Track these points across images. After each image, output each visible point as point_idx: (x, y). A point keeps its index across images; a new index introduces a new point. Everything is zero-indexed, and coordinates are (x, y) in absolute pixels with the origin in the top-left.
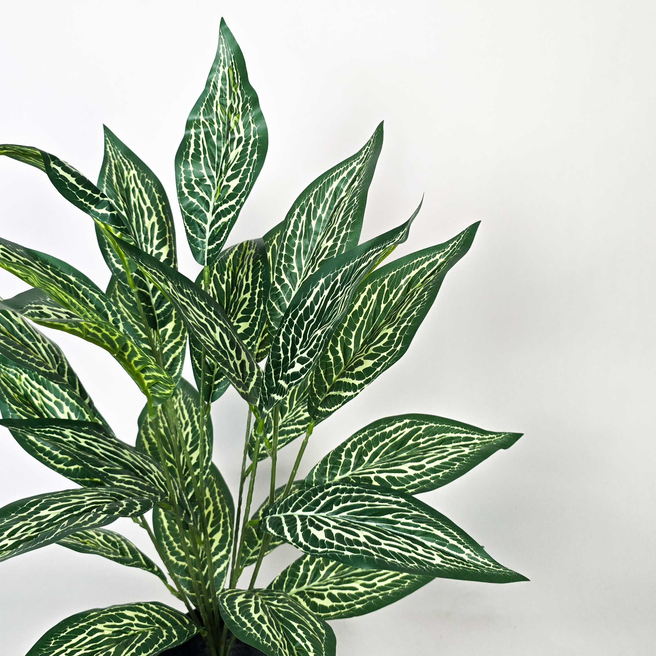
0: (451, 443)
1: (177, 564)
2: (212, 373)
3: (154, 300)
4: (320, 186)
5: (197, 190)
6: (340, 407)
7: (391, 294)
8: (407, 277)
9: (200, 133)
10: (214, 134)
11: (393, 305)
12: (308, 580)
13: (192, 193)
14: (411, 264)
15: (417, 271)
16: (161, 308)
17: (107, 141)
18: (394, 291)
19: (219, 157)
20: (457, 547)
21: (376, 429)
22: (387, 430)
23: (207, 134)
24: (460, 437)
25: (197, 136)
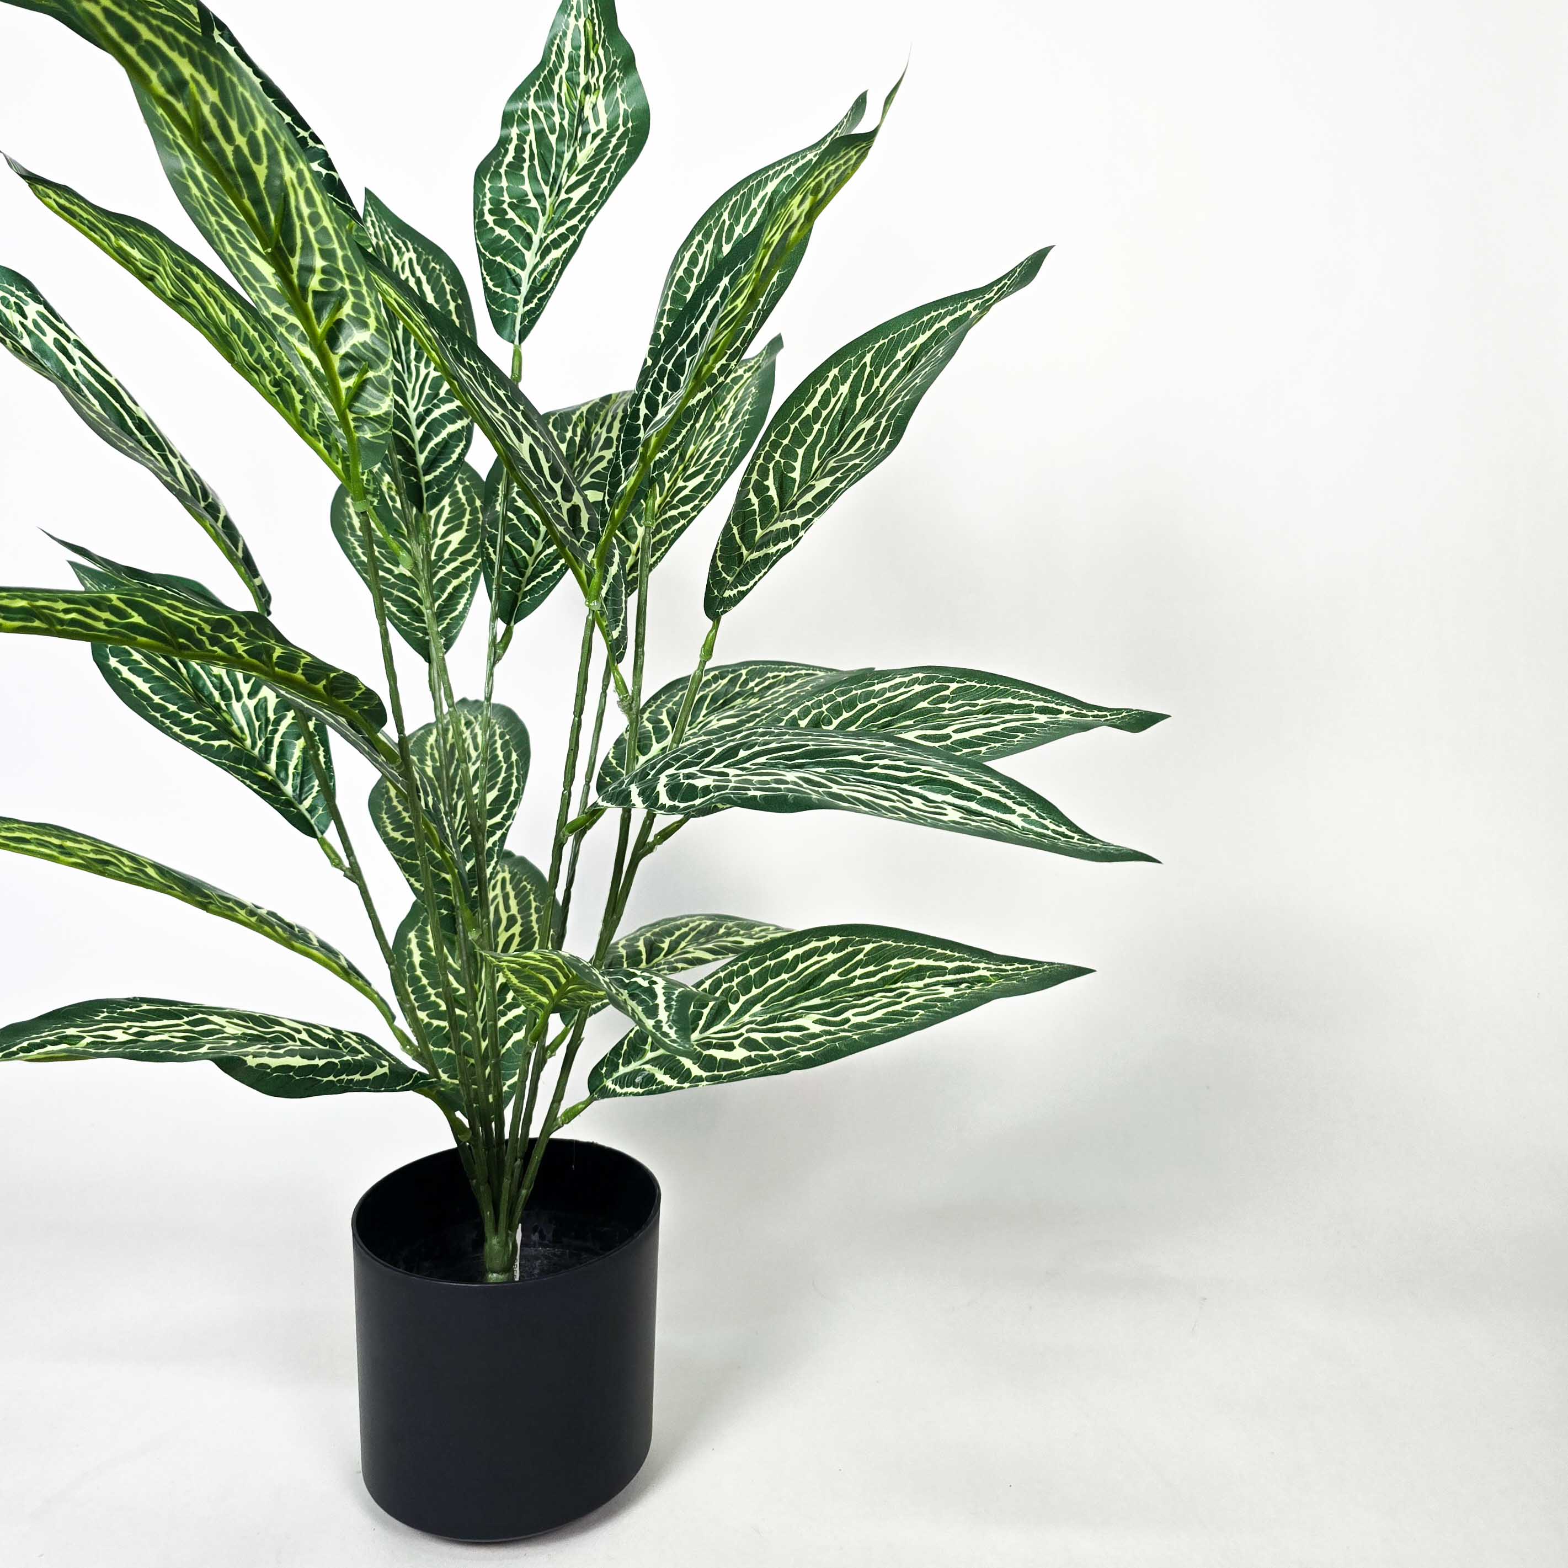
0: (1011, 713)
1: (429, 1025)
2: (522, 575)
3: (421, 459)
5: (511, 214)
6: (765, 574)
7: (876, 377)
8: (910, 346)
9: (527, 133)
10: (552, 132)
11: (879, 396)
12: (701, 1023)
13: (502, 222)
14: (917, 324)
15: (928, 334)
16: (434, 471)
17: (369, 212)
18: (884, 370)
19: (558, 166)
20: (998, 802)
21: (853, 686)
23: (540, 134)
24: (1032, 706)
25: (521, 138)
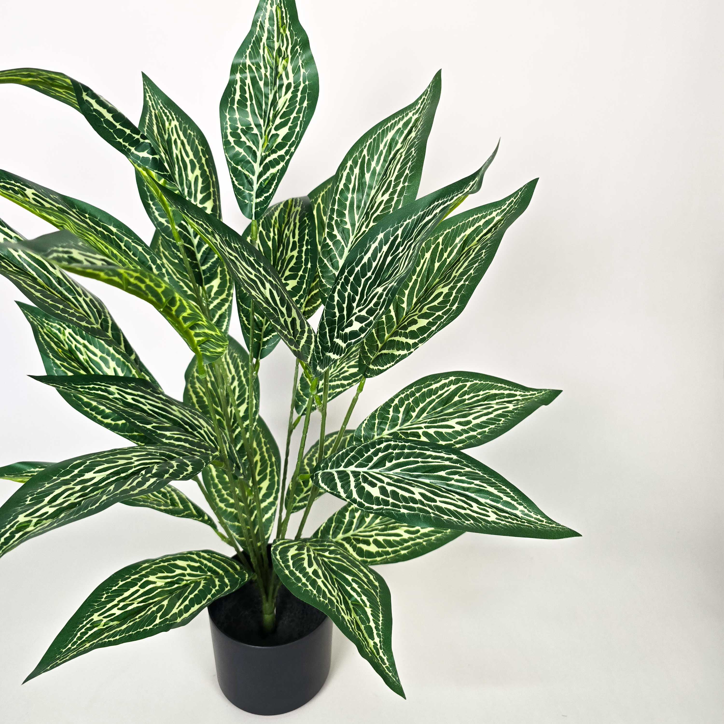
0: (495, 400)
1: (226, 511)
2: (260, 330)
3: (199, 256)
4: (374, 137)
5: (243, 139)
6: (393, 365)
7: (445, 252)
8: (463, 235)
9: (246, 78)
10: (261, 80)
11: (447, 263)
12: (354, 527)
13: (239, 143)
14: (466, 221)
15: (472, 229)
16: (207, 264)
17: (146, 89)
18: (449, 249)
19: (266, 104)
20: (510, 503)
21: (422, 386)
22: (434, 387)
23: (253, 79)
24: (504, 394)
25: (243, 81)
